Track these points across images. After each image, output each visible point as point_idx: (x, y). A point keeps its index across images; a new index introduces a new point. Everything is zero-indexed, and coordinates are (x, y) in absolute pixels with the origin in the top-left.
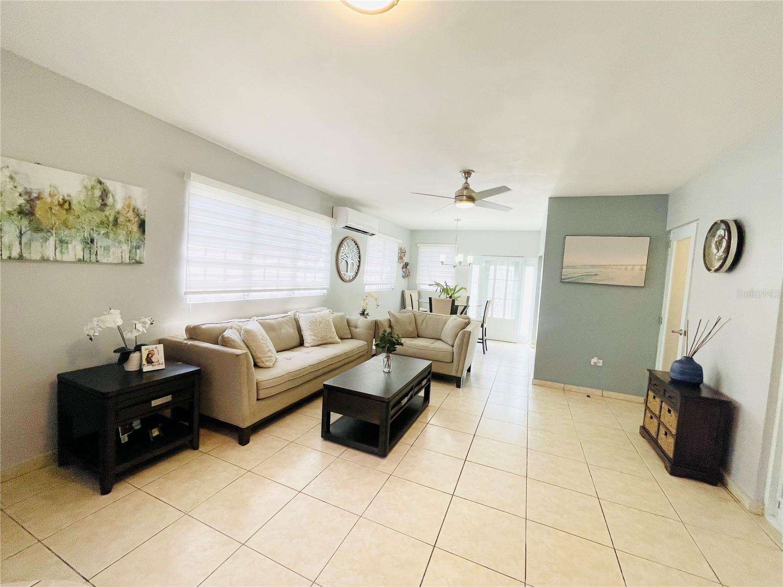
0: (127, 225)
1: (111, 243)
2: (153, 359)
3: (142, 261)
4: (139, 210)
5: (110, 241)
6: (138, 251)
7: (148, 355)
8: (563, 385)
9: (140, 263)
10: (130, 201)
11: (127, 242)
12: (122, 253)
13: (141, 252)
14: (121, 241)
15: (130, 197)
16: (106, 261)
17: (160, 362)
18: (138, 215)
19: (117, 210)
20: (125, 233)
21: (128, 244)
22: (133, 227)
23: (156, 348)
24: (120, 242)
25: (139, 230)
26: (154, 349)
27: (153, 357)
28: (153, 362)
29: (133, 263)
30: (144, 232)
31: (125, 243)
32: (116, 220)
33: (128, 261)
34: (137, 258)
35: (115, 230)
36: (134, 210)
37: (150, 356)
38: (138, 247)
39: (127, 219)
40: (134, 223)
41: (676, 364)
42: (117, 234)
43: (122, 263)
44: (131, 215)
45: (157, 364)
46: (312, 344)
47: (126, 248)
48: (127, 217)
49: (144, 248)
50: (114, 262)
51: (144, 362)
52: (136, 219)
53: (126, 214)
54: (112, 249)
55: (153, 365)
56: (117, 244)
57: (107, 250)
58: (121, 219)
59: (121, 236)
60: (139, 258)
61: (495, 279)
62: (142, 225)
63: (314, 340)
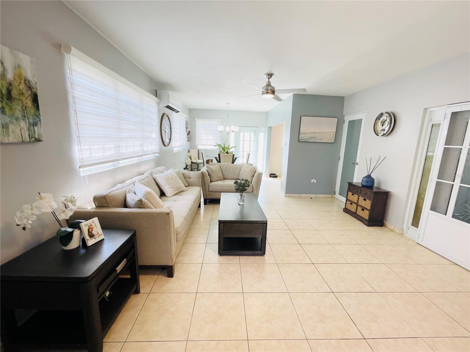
0: (21, 100)
1: (9, 120)
2: (94, 232)
3: (42, 139)
4: (30, 82)
5: (7, 117)
6: (35, 128)
7: (89, 230)
8: (299, 195)
9: (38, 140)
10: (20, 71)
11: (24, 118)
12: (21, 131)
13: (38, 129)
14: (18, 117)
15: (19, 66)
16: (7, 141)
17: (100, 234)
18: (30, 88)
19: (8, 81)
20: (20, 109)
21: (26, 121)
22: (27, 101)
23: (93, 222)
24: (17, 119)
25: (34, 105)
26: (92, 224)
27: (93, 231)
28: (94, 235)
29: (34, 142)
30: (38, 107)
31: (23, 120)
32: (9, 92)
33: (28, 139)
34: (37, 136)
35: (10, 104)
36: (25, 80)
37: (90, 230)
38: (35, 124)
39: (21, 92)
40: (28, 97)
41: (364, 178)
42: (13, 110)
43: (23, 142)
44: (22, 86)
45: (97, 236)
46: (173, 194)
47: (24, 124)
48: (20, 90)
49: (41, 125)
50: (15, 141)
51: (87, 237)
52: (29, 93)
53: (19, 86)
54: (11, 127)
55: (95, 238)
56: (14, 121)
57: (5, 128)
58: (14, 93)
59: (17, 111)
60: (38, 135)
61: (244, 141)
62: (35, 99)
63: (172, 191)
